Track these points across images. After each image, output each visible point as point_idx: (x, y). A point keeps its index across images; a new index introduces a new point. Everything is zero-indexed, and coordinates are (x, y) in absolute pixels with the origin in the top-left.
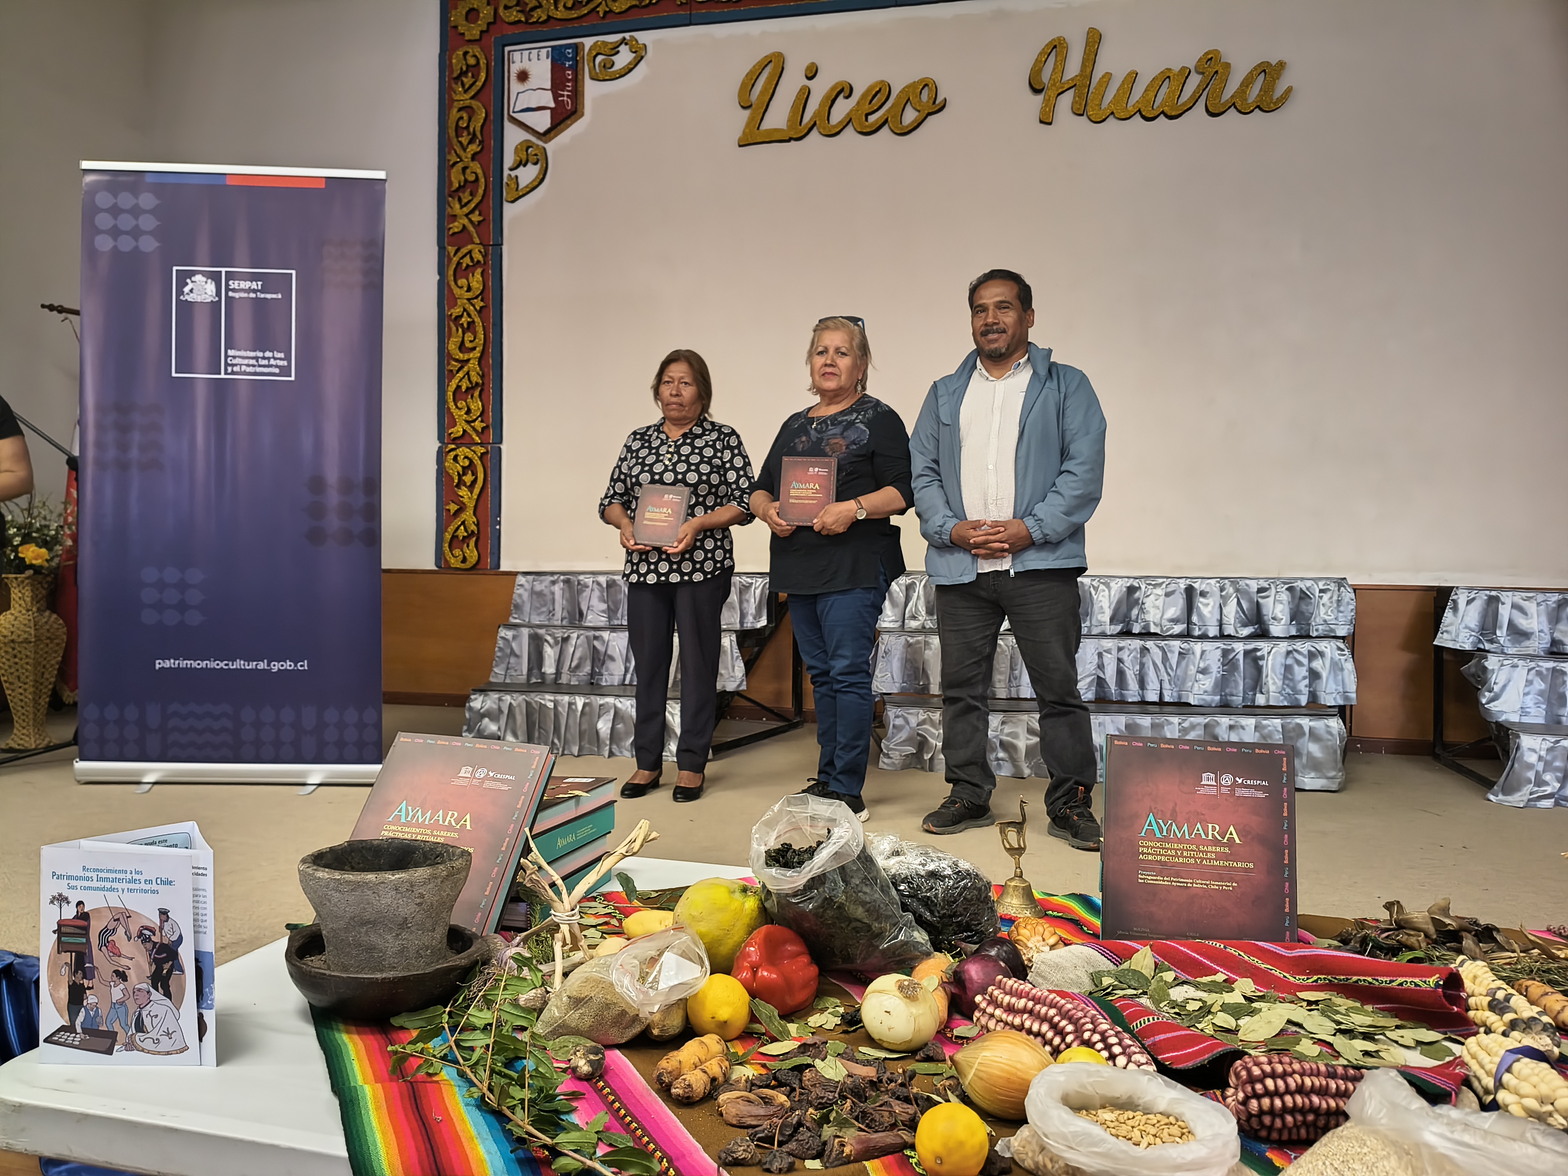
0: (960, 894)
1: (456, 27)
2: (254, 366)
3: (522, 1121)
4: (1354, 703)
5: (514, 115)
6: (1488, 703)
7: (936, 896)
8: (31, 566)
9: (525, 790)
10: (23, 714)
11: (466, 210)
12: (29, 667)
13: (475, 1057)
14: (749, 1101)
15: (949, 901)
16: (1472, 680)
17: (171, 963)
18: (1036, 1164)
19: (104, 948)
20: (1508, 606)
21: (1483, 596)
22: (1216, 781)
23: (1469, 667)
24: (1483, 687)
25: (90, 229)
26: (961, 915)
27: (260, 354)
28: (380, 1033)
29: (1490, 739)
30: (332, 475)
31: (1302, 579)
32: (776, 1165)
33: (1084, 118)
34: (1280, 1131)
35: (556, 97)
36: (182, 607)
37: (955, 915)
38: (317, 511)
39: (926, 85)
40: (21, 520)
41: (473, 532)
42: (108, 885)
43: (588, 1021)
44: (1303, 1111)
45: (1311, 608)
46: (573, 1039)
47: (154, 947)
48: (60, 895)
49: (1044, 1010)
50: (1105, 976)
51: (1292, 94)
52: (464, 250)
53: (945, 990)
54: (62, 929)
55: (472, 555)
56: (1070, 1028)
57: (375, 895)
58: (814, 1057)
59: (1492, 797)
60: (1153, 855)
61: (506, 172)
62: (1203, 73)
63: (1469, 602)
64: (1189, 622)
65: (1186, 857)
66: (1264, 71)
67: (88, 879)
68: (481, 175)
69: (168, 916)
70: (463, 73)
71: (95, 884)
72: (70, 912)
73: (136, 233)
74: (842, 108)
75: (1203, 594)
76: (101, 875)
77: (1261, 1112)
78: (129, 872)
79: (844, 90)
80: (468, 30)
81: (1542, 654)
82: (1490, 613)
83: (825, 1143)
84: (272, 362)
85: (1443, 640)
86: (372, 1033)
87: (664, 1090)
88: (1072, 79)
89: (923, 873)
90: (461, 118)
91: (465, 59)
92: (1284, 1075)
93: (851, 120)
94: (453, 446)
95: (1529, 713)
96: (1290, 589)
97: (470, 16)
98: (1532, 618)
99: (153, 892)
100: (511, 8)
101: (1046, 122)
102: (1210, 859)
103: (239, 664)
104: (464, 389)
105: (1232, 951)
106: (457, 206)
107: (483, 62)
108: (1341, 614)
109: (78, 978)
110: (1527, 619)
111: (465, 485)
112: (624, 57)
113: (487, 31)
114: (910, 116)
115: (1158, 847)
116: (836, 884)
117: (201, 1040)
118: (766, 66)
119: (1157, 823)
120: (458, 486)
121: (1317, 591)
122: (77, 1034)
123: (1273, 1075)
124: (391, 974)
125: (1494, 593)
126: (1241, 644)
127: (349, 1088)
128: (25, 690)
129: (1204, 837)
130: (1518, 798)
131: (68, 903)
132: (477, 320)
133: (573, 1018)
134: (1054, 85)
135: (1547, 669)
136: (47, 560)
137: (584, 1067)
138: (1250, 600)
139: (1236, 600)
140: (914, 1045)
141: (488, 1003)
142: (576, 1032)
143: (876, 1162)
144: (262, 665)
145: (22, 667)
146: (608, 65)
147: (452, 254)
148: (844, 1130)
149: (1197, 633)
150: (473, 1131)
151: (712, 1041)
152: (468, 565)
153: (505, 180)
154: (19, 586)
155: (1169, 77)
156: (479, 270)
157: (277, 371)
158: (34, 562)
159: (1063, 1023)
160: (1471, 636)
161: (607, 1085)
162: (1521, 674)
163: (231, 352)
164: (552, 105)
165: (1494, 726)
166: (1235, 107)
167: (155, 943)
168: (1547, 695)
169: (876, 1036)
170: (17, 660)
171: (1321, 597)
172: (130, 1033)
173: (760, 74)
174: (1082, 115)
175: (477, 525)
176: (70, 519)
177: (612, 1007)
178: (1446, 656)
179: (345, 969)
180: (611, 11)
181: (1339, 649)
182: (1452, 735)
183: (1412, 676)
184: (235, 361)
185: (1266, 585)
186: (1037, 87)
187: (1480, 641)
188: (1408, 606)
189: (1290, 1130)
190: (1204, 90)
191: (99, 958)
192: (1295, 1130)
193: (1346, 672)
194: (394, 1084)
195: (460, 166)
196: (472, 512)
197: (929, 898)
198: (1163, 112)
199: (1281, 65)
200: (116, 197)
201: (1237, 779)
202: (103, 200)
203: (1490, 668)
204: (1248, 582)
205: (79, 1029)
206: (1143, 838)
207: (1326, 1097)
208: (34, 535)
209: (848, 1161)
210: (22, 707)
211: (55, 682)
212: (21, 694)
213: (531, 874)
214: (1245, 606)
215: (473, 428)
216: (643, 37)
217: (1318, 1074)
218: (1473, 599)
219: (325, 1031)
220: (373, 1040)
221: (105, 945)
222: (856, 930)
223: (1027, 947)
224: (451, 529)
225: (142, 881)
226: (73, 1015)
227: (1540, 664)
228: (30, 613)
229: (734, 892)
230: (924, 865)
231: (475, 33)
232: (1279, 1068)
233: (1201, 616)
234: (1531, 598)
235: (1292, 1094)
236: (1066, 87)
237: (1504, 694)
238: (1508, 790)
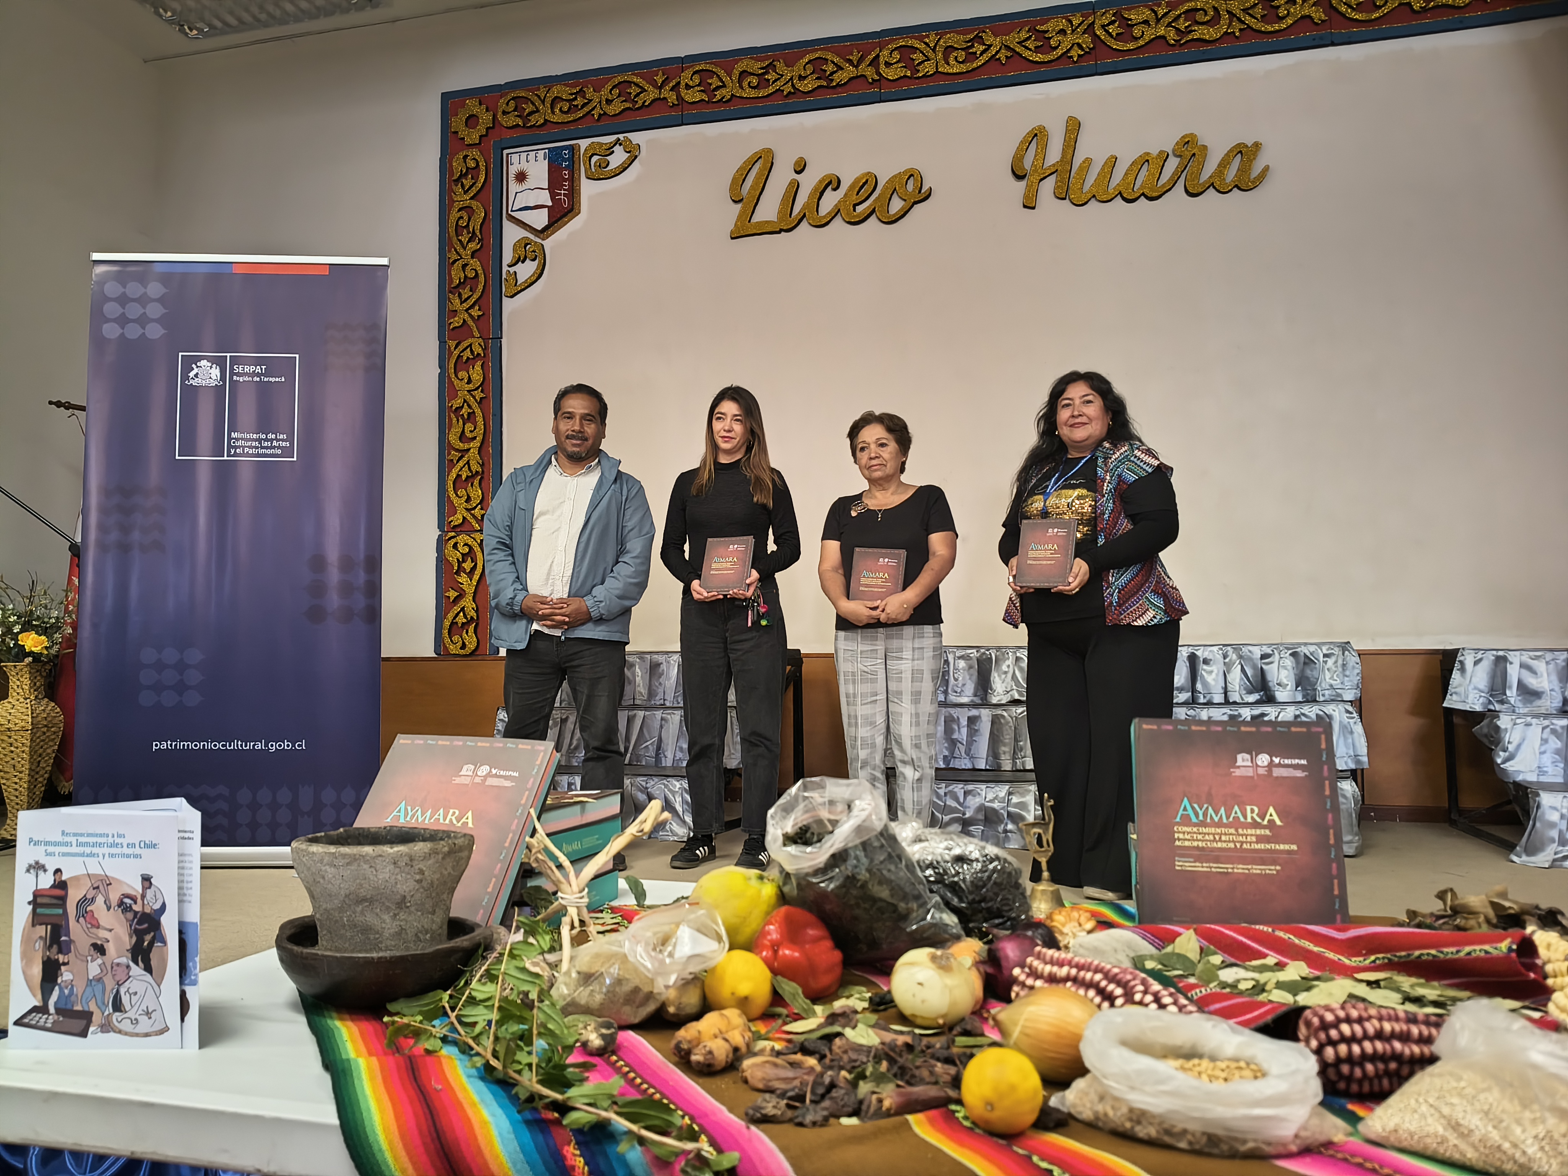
0: (990, 877)
1: (456, 133)
2: (257, 448)
3: (530, 1082)
4: (1366, 766)
5: (512, 214)
6: (1504, 762)
7: (964, 880)
8: (31, 654)
9: (529, 785)
10: (17, 804)
11: (466, 305)
12: (25, 756)
13: (478, 1029)
14: (776, 1065)
15: (978, 884)
16: (1485, 741)
17: (152, 934)
18: (1096, 1114)
19: (81, 920)
20: (1516, 665)
21: (1490, 657)
22: (1252, 762)
23: (1481, 728)
24: (1496, 747)
25: (97, 317)
26: (991, 900)
27: (263, 436)
28: (375, 1019)
29: (1509, 802)
30: (333, 554)
31: (1306, 644)
32: (809, 1118)
33: (1067, 201)
34: (1360, 1082)
35: (553, 196)
36: (181, 688)
37: (984, 900)
38: (318, 589)
39: (912, 175)
40: (21, 609)
41: (472, 617)
42: (88, 850)
43: (598, 998)
44: (1383, 1058)
45: (1315, 673)
46: (582, 1018)
47: (135, 917)
48: (37, 863)
49: (1089, 976)
50: (1146, 960)
51: (1269, 174)
52: (465, 344)
53: (978, 970)
54: (38, 900)
55: (471, 641)
56: (1119, 991)
57: (373, 869)
58: (844, 1027)
59: (1514, 858)
60: (1189, 840)
61: (505, 269)
62: (1180, 156)
63: (1476, 663)
64: (1194, 690)
65: (1225, 841)
66: (1241, 152)
67: (66, 844)
68: (480, 272)
69: (151, 883)
70: (463, 176)
71: (74, 849)
72: (46, 881)
73: (142, 321)
74: (830, 200)
75: (1206, 662)
76: (81, 839)
77: (1339, 1060)
78: (110, 836)
79: (833, 183)
80: (468, 135)
81: (1555, 712)
82: (1499, 673)
83: (861, 1102)
84: (275, 443)
85: (1451, 702)
86: (367, 1020)
87: (683, 1058)
88: (1054, 165)
89: (947, 858)
90: (462, 218)
91: (465, 162)
92: (1360, 1020)
93: (839, 210)
94: (453, 534)
95: (1546, 772)
96: (1294, 655)
97: (469, 122)
98: (1542, 676)
99: (136, 856)
100: (509, 113)
101: (1029, 206)
102: (1250, 843)
103: (237, 745)
104: (464, 477)
105: (1281, 934)
106: (457, 301)
107: (482, 164)
108: (1346, 679)
109: (53, 954)
110: (1537, 678)
111: (464, 571)
112: (618, 157)
113: (486, 135)
114: (897, 205)
115: (1195, 833)
116: (858, 861)
117: (182, 1020)
118: (756, 161)
119: (1193, 808)
120: (458, 573)
121: (1322, 656)
122: (50, 1015)
123: (1348, 1020)
124: (387, 954)
125: (1501, 653)
126: (1248, 709)
127: (342, 1060)
128: (20, 779)
129: (1242, 819)
130: (1543, 858)
131: (45, 871)
132: (478, 411)
133: (583, 996)
134: (1036, 171)
135: (1562, 727)
136: (46, 648)
137: (595, 1041)
138: (1254, 667)
139: (1239, 666)
140: (951, 1018)
141: (491, 977)
142: (587, 1011)
143: (920, 1116)
144: (259, 746)
145: (18, 756)
146: (603, 165)
147: (452, 348)
148: (882, 1086)
149: (1202, 700)
150: (475, 1098)
151: (734, 1015)
152: (467, 651)
153: (504, 276)
154: (17, 674)
155: (1148, 161)
156: (479, 363)
157: (279, 452)
158: (33, 649)
159: (1111, 987)
160: (1481, 696)
161: (620, 1059)
162: (1535, 732)
163: (233, 435)
164: (550, 204)
165: (1511, 786)
166: (1214, 188)
167: (136, 913)
168: (1563, 753)
169: (907, 1011)
170: (12, 749)
171: (1326, 662)
172: (106, 1013)
173: (750, 169)
174: (1065, 199)
175: (477, 611)
176: (71, 607)
177: (624, 982)
178: (1456, 720)
179: (338, 950)
180: (605, 113)
181: (1348, 712)
182: (1467, 801)
183: (1423, 741)
184: (239, 443)
185: (1269, 651)
186: (1020, 173)
187: (1490, 702)
188: (1414, 671)
189: (1371, 1080)
190: (1183, 171)
191: (76, 930)
192: (1376, 1082)
193: (1356, 735)
194: (391, 1058)
195: (460, 263)
196: (471, 598)
197: (956, 883)
198: (1143, 194)
199: (1257, 145)
200: (125, 287)
201: (1274, 758)
202: (112, 289)
203: (1503, 727)
204: (1250, 648)
205: (52, 1010)
206: (1178, 824)
207: (1410, 1044)
208: (34, 623)
209: (888, 1114)
210: (17, 797)
211: (50, 771)
212: (16, 783)
213: (536, 853)
214: (1249, 672)
215: (473, 515)
216: (636, 137)
217: (1397, 1019)
218: (1481, 660)
219: (317, 1019)
220: (369, 1026)
221: (83, 916)
222: (881, 911)
223: (1062, 933)
224: (450, 616)
225: (125, 846)
226: (46, 994)
227: (1555, 721)
228: (28, 701)
229: (750, 879)
230: (950, 849)
231: (474, 137)
232: (1354, 1014)
233: (1205, 684)
234: (1540, 656)
235: (1371, 1039)
236: (1049, 172)
237: (1519, 754)
238: (1531, 851)
